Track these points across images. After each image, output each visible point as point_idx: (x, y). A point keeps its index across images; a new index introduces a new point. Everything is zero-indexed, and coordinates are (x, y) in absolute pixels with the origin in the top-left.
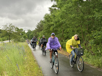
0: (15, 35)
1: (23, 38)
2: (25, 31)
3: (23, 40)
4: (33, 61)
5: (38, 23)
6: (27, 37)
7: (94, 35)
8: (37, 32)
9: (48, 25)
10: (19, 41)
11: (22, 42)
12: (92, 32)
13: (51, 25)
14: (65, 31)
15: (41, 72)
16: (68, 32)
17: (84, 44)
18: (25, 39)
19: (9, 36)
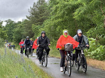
2: (2, 22)
8: (33, 24)
9: (64, 7)
13: (70, 7)
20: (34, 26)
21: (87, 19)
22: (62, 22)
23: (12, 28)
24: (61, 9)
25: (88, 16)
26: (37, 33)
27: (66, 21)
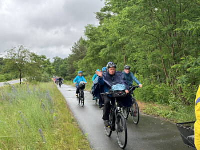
0: (31, 69)
1: (46, 74)
3: (46, 77)
4: (70, 121)
5: (75, 44)
6: (54, 71)
7: (186, 66)
8: (75, 62)
9: (94, 48)
10: (39, 80)
11: (46, 81)
12: (182, 59)
13: (99, 48)
14: (129, 59)
15: (86, 144)
16: (135, 61)
17: (168, 84)
18: (50, 76)
19: (20, 71)
22: (93, 60)
27: (96, 59)
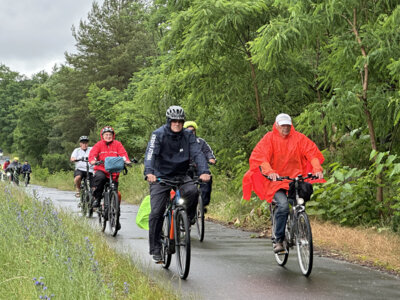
5: (95, 7)
9: (212, 19)
13: (237, 19)
20: (95, 93)
21: (298, 66)
22: (203, 76)
23: (10, 98)
24: (199, 27)
25: (300, 57)
26: (108, 120)
27: (216, 73)
